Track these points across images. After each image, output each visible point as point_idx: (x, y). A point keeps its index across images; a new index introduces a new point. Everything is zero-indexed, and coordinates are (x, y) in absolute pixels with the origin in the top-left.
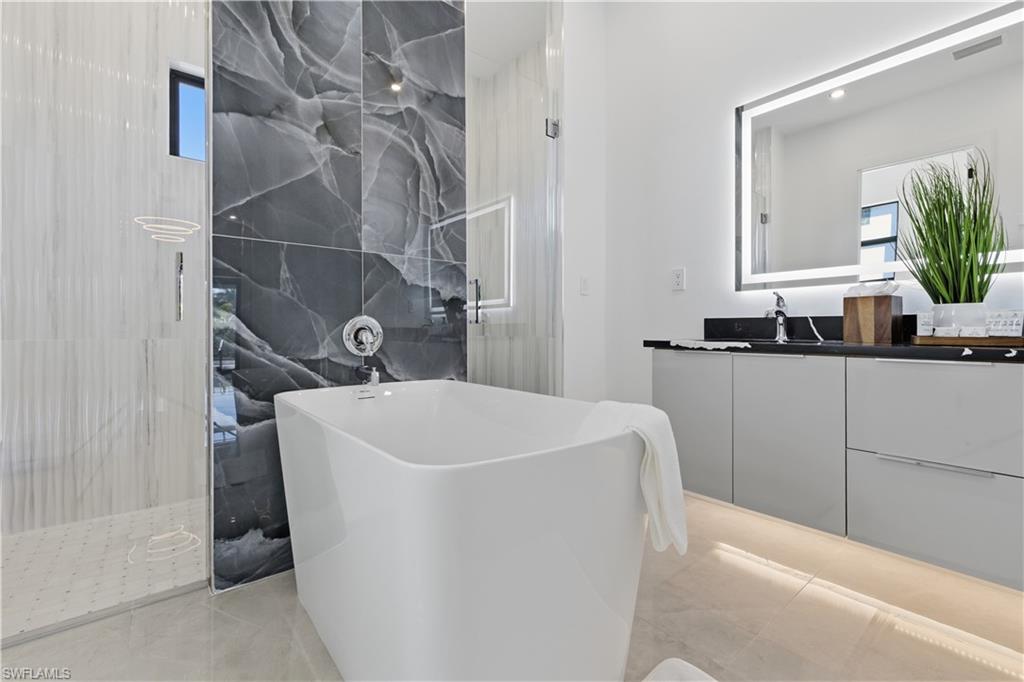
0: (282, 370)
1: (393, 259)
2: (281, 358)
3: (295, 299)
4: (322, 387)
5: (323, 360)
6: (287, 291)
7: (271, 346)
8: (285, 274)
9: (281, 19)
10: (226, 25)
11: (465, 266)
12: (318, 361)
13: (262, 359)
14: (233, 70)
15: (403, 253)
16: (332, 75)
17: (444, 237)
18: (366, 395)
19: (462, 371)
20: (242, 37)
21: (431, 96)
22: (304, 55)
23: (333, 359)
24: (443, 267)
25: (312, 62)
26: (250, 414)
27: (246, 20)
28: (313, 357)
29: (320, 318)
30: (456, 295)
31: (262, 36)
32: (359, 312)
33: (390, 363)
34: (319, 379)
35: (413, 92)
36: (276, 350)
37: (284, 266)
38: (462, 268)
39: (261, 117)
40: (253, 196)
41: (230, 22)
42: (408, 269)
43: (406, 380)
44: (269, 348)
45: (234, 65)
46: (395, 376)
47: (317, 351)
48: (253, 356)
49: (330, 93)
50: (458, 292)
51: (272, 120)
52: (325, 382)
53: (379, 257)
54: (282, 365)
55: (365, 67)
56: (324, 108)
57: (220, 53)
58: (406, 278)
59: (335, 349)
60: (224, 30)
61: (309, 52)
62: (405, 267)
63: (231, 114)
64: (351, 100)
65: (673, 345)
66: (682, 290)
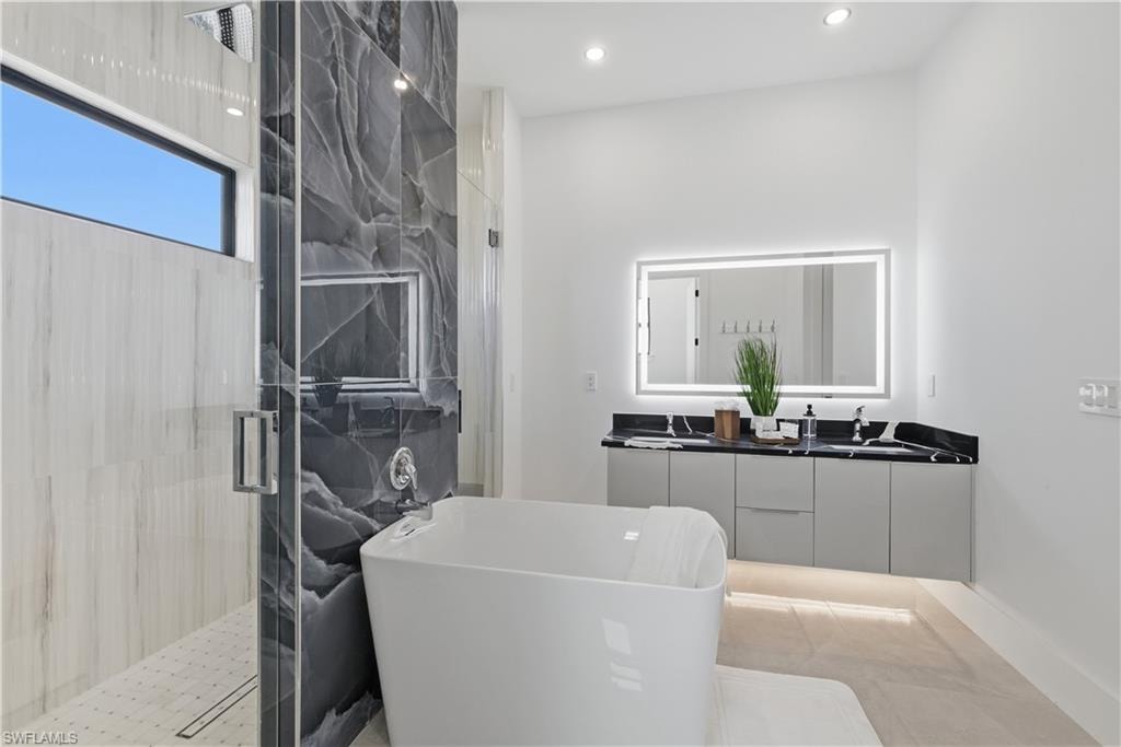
0: (350, 523)
2: (349, 511)
3: (358, 443)
4: (378, 532)
5: (377, 502)
6: (354, 439)
7: (343, 501)
8: (351, 418)
9: (350, 135)
10: (311, 142)
11: (457, 380)
12: (373, 505)
13: (337, 517)
14: (315, 192)
16: (382, 196)
17: (446, 354)
19: (455, 483)
20: (323, 155)
21: (439, 216)
22: (365, 175)
23: (382, 499)
24: (445, 384)
25: (371, 184)
26: (327, 583)
27: (326, 136)
28: (370, 502)
29: (375, 459)
31: (336, 153)
32: (398, 445)
34: (375, 524)
35: (430, 213)
36: (345, 504)
37: (351, 408)
38: (455, 382)
39: (336, 245)
40: (331, 334)
41: (314, 138)
42: (427, 391)
44: (340, 503)
45: (317, 188)
47: (372, 494)
48: (330, 515)
49: (381, 216)
51: (344, 249)
52: (378, 527)
54: (349, 519)
55: (403, 187)
56: (377, 231)
57: (307, 172)
59: (385, 488)
60: (310, 146)
61: (368, 172)
62: (425, 390)
63: (314, 243)
64: (394, 222)
65: (626, 444)
66: (594, 390)
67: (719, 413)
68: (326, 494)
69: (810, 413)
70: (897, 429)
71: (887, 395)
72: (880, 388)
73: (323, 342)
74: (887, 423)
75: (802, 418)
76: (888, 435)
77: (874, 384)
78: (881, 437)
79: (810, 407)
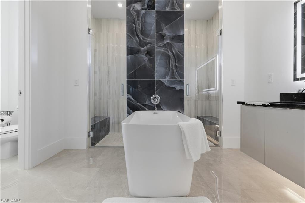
1: (163, 81)
3: (141, 91)
4: (147, 110)
5: (147, 104)
6: (140, 90)
7: (137, 101)
8: (139, 86)
11: (184, 80)
12: (145, 105)
13: (135, 104)
14: (130, 47)
15: (166, 79)
16: (149, 41)
17: (177, 73)
18: (155, 113)
19: (183, 109)
21: (174, 37)
23: (149, 104)
24: (177, 81)
27: (132, 36)
29: (146, 95)
30: (181, 88)
31: (135, 37)
32: (154, 94)
33: (162, 106)
34: (146, 108)
35: (168, 38)
36: (137, 102)
37: (139, 84)
38: (183, 81)
39: (135, 54)
41: (129, 37)
42: (167, 83)
43: (166, 110)
44: (136, 102)
46: (164, 109)
47: (145, 103)
48: (133, 103)
49: (148, 45)
50: (182, 88)
51: (137, 54)
52: (147, 109)
53: (159, 81)
54: (139, 105)
55: (156, 36)
56: (147, 49)
58: (166, 85)
59: (149, 102)
62: (166, 82)
64: (153, 45)
65: (245, 103)
66: (272, 82)
68: (132, 99)
73: (132, 72)
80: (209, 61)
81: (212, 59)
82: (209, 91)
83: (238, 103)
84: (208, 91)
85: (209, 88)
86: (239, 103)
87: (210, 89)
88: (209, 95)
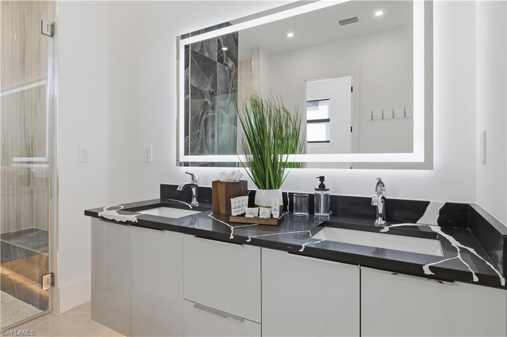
65: (99, 215)
66: (151, 162)
67: (215, 183)
69: (322, 187)
70: (442, 211)
71: (428, 164)
72: (418, 155)
74: (428, 203)
75: (313, 192)
76: (430, 220)
77: (410, 149)
78: (419, 222)
79: (322, 179)
80: (28, 84)
81: (36, 81)
82: (29, 163)
83: (85, 214)
84: (25, 163)
85: (29, 156)
86: (87, 213)
87: (31, 159)
88: (29, 175)
